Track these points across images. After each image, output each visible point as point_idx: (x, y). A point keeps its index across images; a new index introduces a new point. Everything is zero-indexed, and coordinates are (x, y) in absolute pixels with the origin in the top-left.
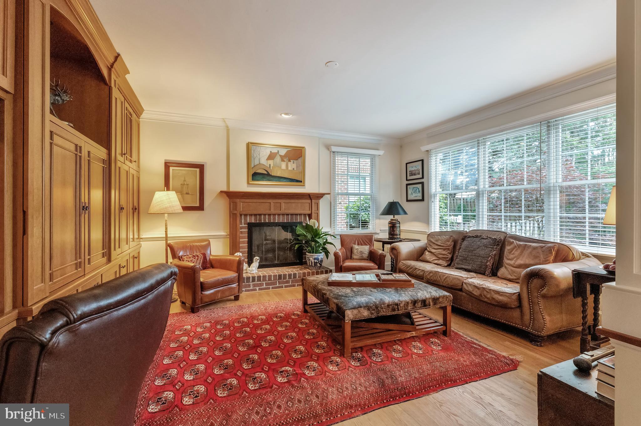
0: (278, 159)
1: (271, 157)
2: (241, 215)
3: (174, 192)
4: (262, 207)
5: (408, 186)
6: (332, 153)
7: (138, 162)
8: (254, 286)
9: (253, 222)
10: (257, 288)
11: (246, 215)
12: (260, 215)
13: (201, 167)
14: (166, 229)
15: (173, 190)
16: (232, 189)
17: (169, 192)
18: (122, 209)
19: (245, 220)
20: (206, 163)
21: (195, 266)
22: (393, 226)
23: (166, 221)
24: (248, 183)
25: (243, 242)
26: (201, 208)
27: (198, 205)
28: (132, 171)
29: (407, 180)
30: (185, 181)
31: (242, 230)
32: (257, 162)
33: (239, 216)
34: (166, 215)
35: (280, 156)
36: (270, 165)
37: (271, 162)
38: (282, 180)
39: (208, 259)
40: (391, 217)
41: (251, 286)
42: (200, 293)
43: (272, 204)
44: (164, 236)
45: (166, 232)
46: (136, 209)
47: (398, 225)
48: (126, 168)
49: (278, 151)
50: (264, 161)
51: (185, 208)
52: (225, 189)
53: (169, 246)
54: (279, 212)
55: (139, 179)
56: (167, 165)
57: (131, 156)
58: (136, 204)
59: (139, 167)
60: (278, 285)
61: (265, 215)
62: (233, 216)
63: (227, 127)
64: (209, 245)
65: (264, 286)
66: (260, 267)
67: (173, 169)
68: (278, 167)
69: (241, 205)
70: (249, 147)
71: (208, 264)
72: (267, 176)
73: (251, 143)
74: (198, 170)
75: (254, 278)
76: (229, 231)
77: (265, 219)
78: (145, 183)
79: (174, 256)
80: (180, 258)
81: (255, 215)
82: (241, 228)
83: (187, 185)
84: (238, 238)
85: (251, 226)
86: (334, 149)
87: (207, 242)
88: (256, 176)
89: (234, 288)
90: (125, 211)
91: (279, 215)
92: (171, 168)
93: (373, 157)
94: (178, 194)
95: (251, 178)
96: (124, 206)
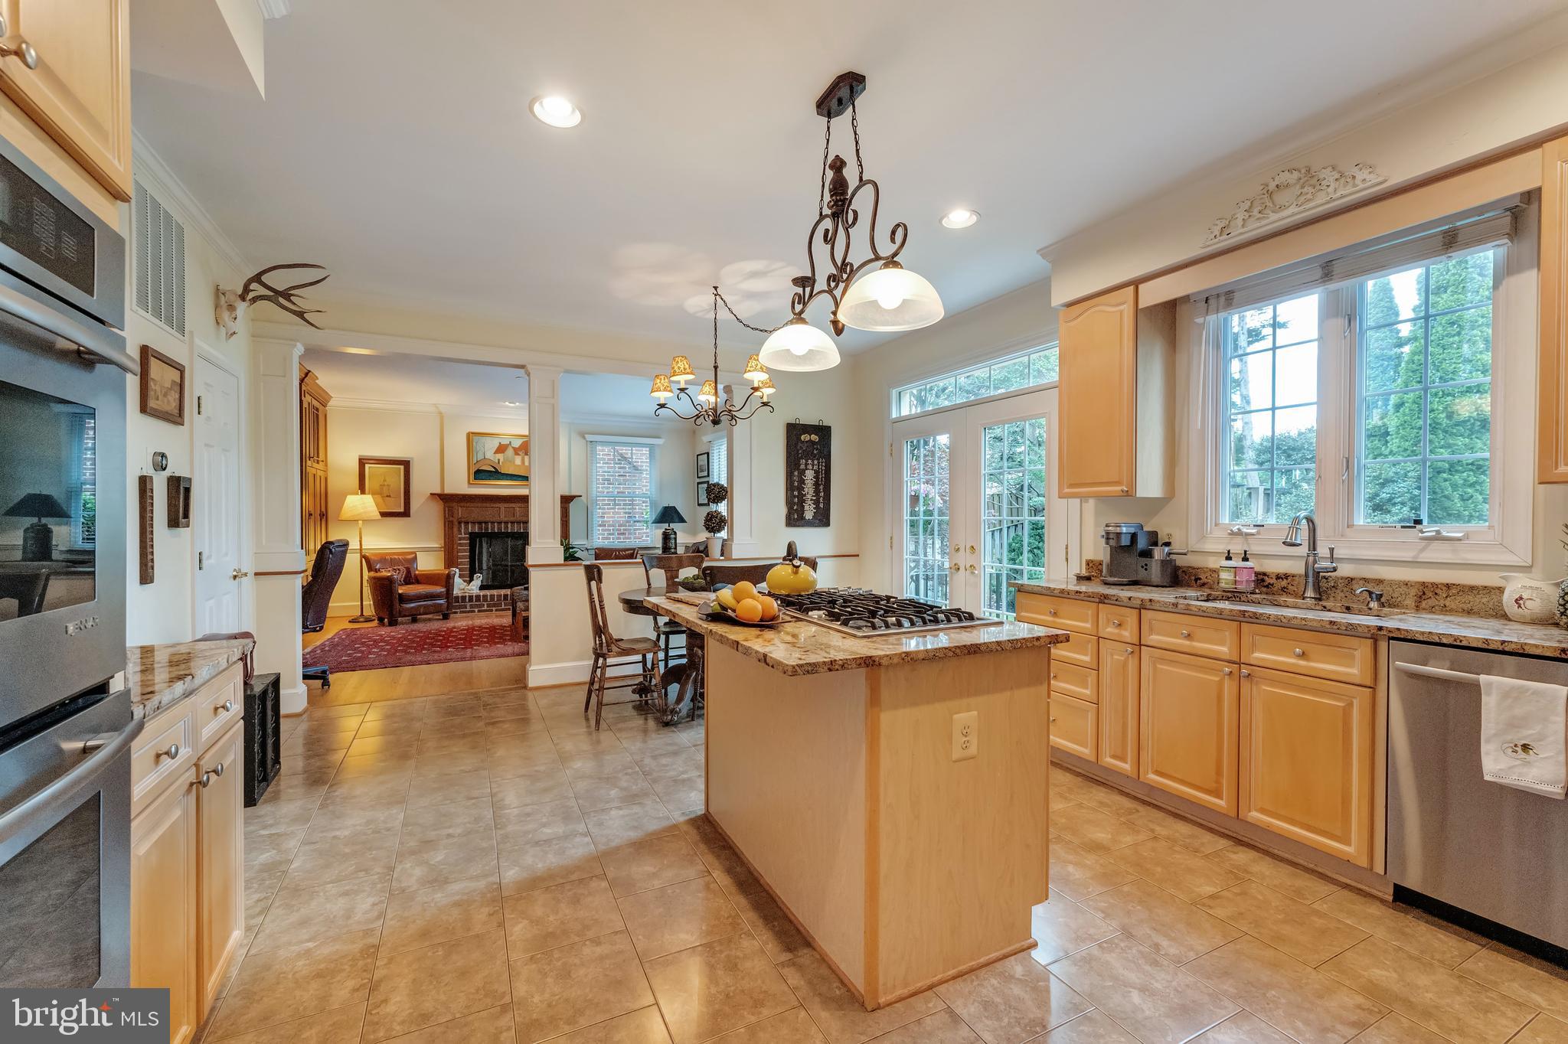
0: (510, 452)
1: (501, 449)
2: (460, 523)
3: (370, 496)
4: (488, 513)
5: (699, 486)
6: (589, 443)
7: (325, 461)
8: (471, 606)
9: (477, 531)
10: (476, 610)
11: (467, 523)
12: (486, 523)
13: (406, 464)
14: (361, 538)
15: (369, 494)
16: (447, 491)
17: (363, 496)
18: (310, 515)
19: (466, 528)
20: (412, 458)
21: (392, 575)
22: (666, 537)
23: (360, 529)
24: (469, 483)
25: (464, 557)
26: (406, 513)
27: (402, 510)
28: (320, 473)
29: (698, 477)
30: (385, 481)
31: (461, 542)
32: (480, 457)
33: (456, 523)
34: (360, 522)
35: (514, 449)
36: (499, 460)
37: (500, 456)
38: (515, 478)
39: (413, 575)
40: (666, 526)
41: (468, 607)
42: (398, 605)
43: (503, 509)
44: (359, 548)
45: (361, 542)
46: (323, 515)
47: (673, 536)
48: (313, 471)
49: (510, 442)
50: (490, 455)
51: (384, 514)
52: (438, 491)
53: (363, 557)
54: (512, 519)
55: (326, 479)
56: (362, 462)
57: (318, 457)
58: (323, 510)
59: (326, 465)
60: (503, 607)
61: (493, 523)
62: (450, 525)
63: (440, 413)
64: (415, 558)
65: (485, 608)
66: (482, 588)
67: (370, 467)
68: (510, 461)
69: (460, 512)
70: (471, 437)
71: (410, 578)
72: (495, 474)
73: (472, 433)
74: (402, 467)
75: (471, 598)
76: (443, 542)
77: (493, 528)
78: (335, 483)
79: (370, 569)
80: (376, 571)
81: (480, 523)
82: (460, 539)
83: (388, 485)
84: (455, 553)
85: (474, 538)
86: (589, 438)
87: (413, 555)
88: (480, 474)
89: (441, 604)
90: (313, 517)
91: (512, 523)
92: (367, 466)
93: (652, 447)
94: (376, 496)
95: (472, 477)
96: (312, 512)
